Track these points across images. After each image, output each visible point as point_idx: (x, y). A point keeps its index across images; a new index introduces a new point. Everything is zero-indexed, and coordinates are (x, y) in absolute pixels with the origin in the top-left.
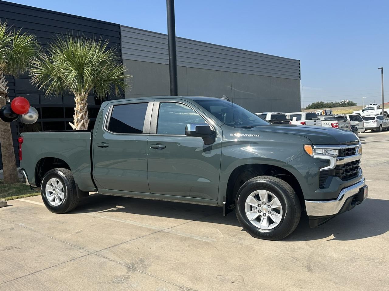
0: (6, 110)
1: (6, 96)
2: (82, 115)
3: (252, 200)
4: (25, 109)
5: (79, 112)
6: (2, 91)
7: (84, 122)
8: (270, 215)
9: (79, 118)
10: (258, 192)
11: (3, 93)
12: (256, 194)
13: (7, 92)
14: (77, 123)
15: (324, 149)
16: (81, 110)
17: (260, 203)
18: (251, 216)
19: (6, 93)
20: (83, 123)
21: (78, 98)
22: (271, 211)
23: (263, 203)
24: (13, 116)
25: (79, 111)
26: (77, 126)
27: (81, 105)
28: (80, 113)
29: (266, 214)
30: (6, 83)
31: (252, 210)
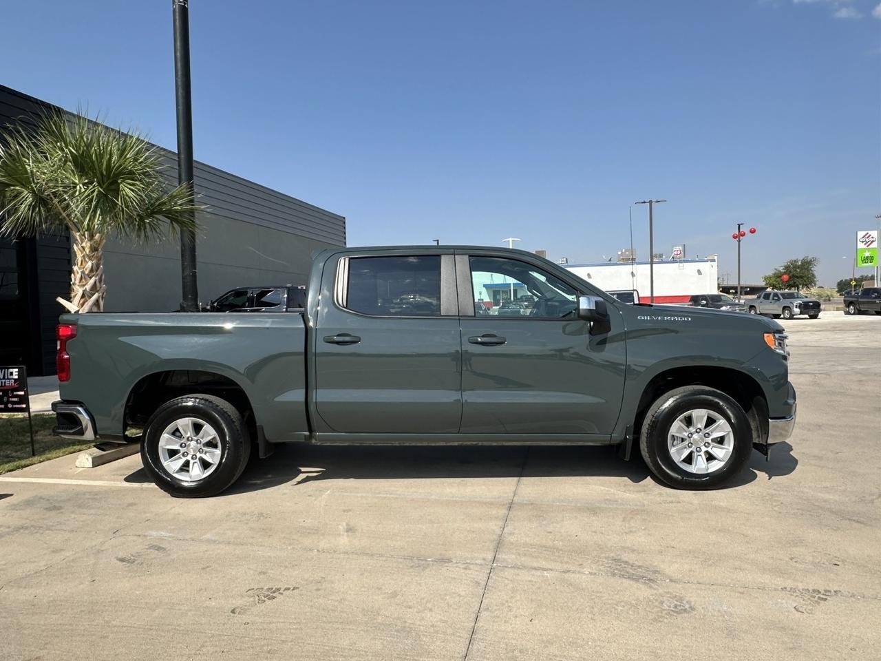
2: (95, 282)
5: (88, 275)
7: (99, 297)
9: (88, 287)
14: (82, 300)
16: (92, 270)
20: (97, 301)
21: (84, 244)
25: (87, 272)
26: (82, 306)
27: (90, 260)
28: (91, 278)
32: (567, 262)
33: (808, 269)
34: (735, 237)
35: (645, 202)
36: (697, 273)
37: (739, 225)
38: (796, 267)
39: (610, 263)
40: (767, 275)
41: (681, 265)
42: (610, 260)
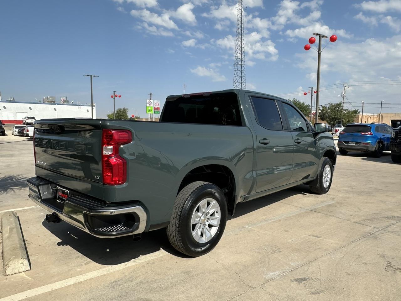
32: (14, 99)
33: (125, 113)
34: (112, 97)
35: (88, 75)
36: (87, 111)
37: (114, 92)
38: (121, 112)
39: (40, 103)
40: (109, 114)
41: (79, 107)
42: (40, 101)
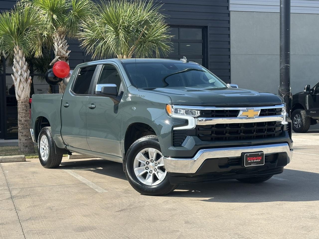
0: (50, 73)
1: (67, 60)
3: (141, 156)
4: (65, 73)
6: (62, 55)
8: (156, 173)
10: (148, 150)
11: (63, 57)
12: (146, 151)
13: (68, 55)
15: (184, 109)
17: (149, 160)
18: (138, 172)
19: (66, 57)
22: (157, 169)
23: (151, 160)
24: (57, 79)
29: (152, 172)
30: (67, 47)
31: (141, 166)
